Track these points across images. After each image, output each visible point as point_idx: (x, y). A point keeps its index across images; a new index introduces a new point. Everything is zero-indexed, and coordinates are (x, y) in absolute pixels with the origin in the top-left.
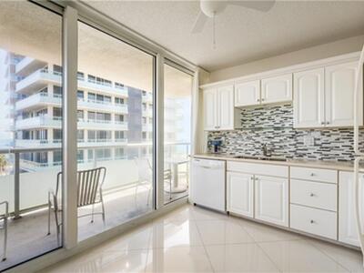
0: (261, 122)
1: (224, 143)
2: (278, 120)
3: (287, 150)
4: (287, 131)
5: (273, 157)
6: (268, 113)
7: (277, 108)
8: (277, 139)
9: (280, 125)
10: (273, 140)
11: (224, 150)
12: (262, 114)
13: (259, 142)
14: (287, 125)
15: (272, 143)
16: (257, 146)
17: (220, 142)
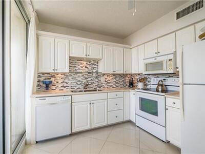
0: (81, 68)
1: (54, 82)
2: (90, 68)
3: (94, 85)
4: (94, 75)
5: (87, 89)
6: (85, 63)
7: (90, 61)
8: (89, 79)
9: (91, 71)
10: (88, 80)
11: (54, 88)
12: (81, 64)
13: (79, 81)
14: (94, 71)
15: (87, 81)
16: (79, 83)
17: (51, 82)
